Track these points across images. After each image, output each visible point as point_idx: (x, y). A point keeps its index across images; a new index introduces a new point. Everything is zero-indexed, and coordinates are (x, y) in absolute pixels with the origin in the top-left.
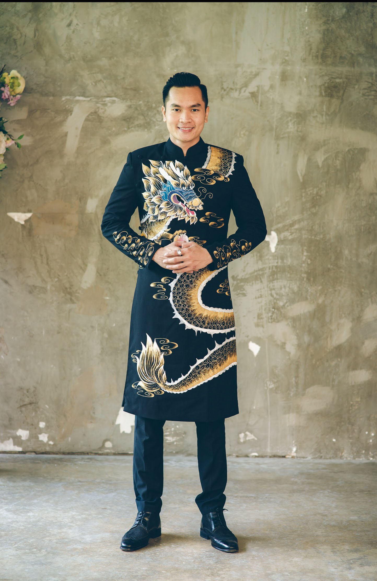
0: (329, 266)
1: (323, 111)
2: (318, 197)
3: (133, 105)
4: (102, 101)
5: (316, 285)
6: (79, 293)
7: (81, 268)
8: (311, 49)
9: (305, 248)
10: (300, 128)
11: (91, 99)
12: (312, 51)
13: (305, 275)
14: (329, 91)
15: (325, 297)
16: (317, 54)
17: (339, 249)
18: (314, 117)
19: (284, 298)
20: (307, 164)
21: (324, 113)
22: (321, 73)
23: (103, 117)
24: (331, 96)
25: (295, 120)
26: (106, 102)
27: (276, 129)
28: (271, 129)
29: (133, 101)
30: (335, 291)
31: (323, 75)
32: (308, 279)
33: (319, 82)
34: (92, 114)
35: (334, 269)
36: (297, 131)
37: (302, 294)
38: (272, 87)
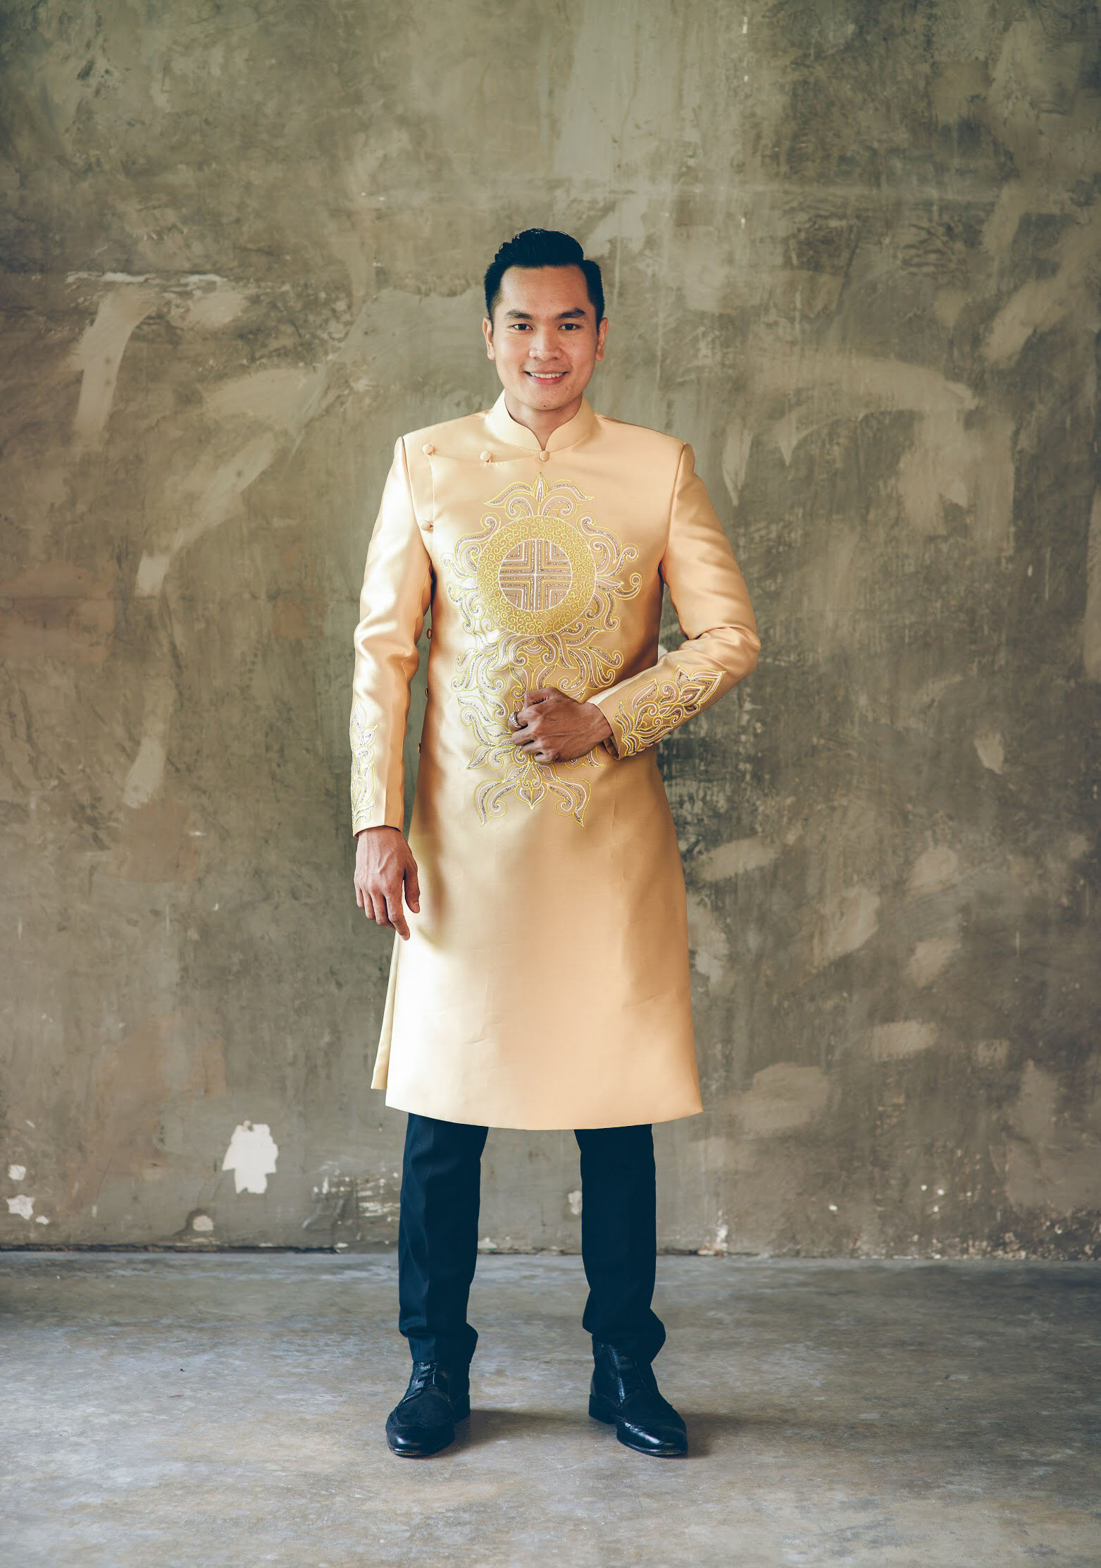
0: (815, 740)
1: (795, 309)
2: (781, 549)
3: (267, 294)
4: (180, 285)
5: (778, 794)
6: (116, 820)
7: (124, 750)
8: (758, 137)
9: (748, 690)
10: (731, 356)
11: (146, 280)
12: (763, 142)
13: (749, 767)
14: (811, 253)
15: (804, 827)
16: (777, 149)
17: (842, 692)
18: (769, 326)
19: (690, 829)
20: (751, 456)
21: (797, 315)
22: (787, 203)
23: (182, 329)
24: (816, 266)
25: (717, 333)
26: (189, 288)
27: (664, 358)
28: (650, 361)
29: (263, 284)
30: (833, 809)
31: (793, 210)
32: (757, 777)
33: (782, 228)
34: (152, 321)
35: (829, 750)
36: (723, 365)
37: (739, 819)
38: (651, 242)
